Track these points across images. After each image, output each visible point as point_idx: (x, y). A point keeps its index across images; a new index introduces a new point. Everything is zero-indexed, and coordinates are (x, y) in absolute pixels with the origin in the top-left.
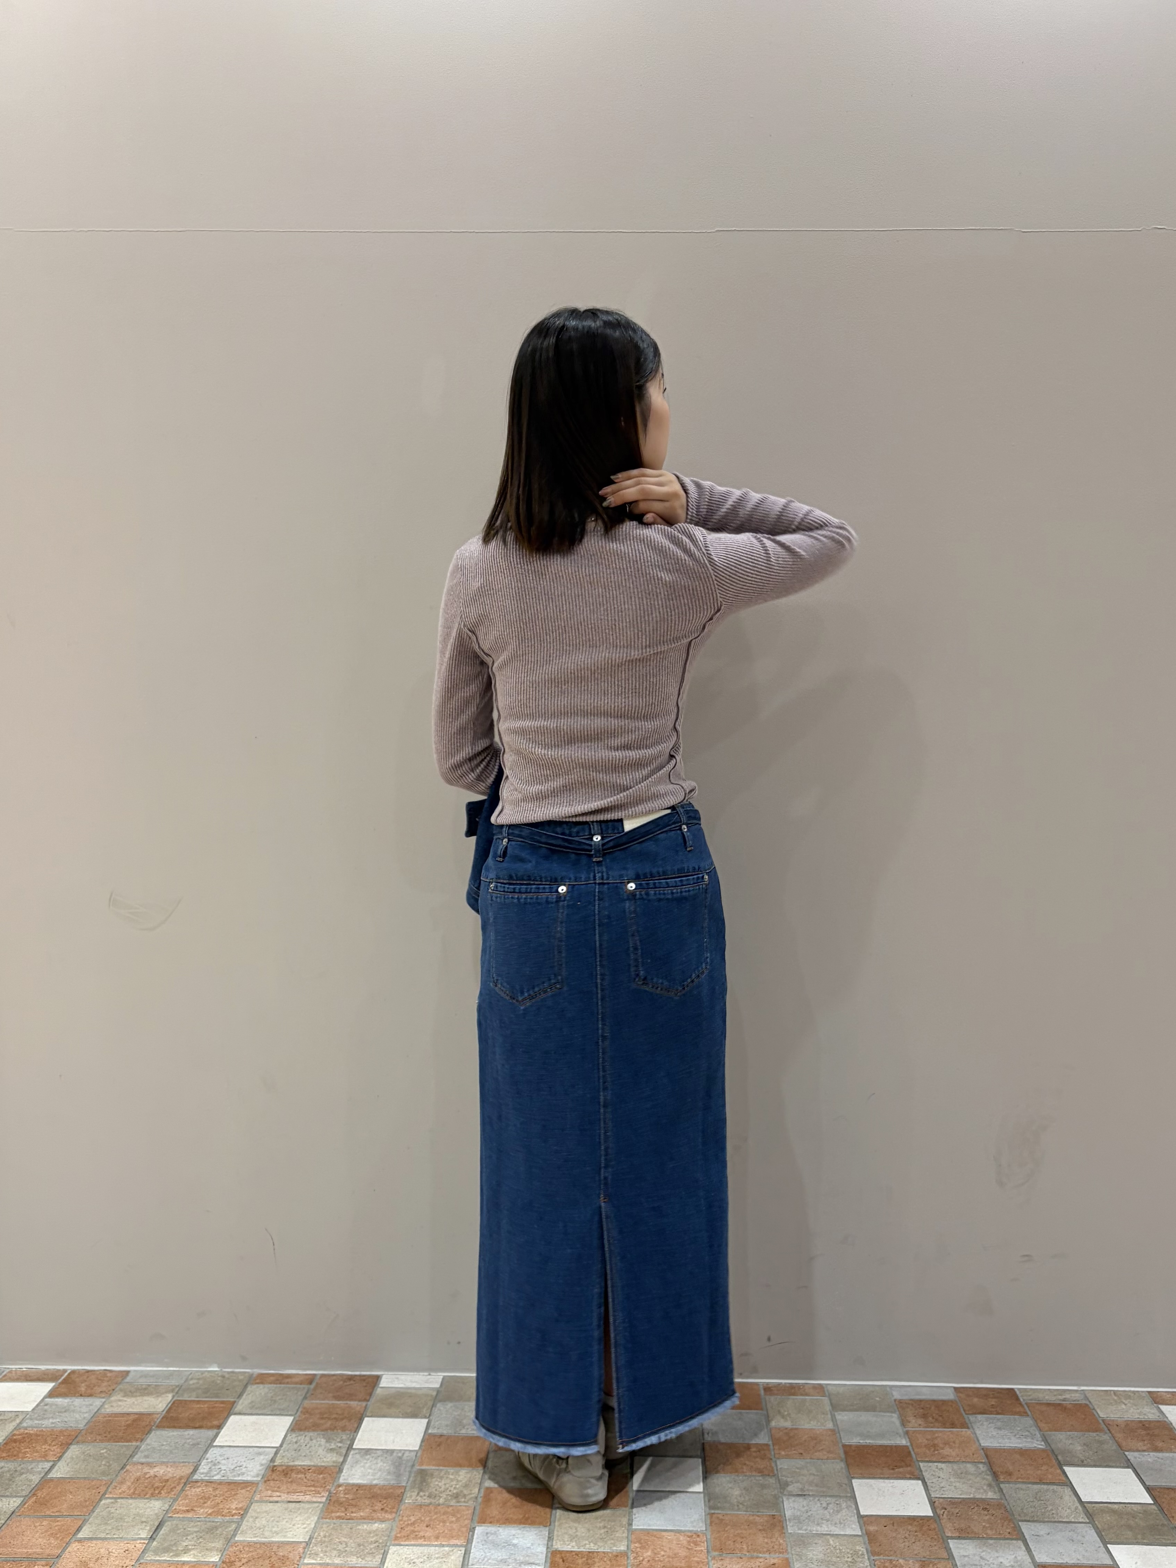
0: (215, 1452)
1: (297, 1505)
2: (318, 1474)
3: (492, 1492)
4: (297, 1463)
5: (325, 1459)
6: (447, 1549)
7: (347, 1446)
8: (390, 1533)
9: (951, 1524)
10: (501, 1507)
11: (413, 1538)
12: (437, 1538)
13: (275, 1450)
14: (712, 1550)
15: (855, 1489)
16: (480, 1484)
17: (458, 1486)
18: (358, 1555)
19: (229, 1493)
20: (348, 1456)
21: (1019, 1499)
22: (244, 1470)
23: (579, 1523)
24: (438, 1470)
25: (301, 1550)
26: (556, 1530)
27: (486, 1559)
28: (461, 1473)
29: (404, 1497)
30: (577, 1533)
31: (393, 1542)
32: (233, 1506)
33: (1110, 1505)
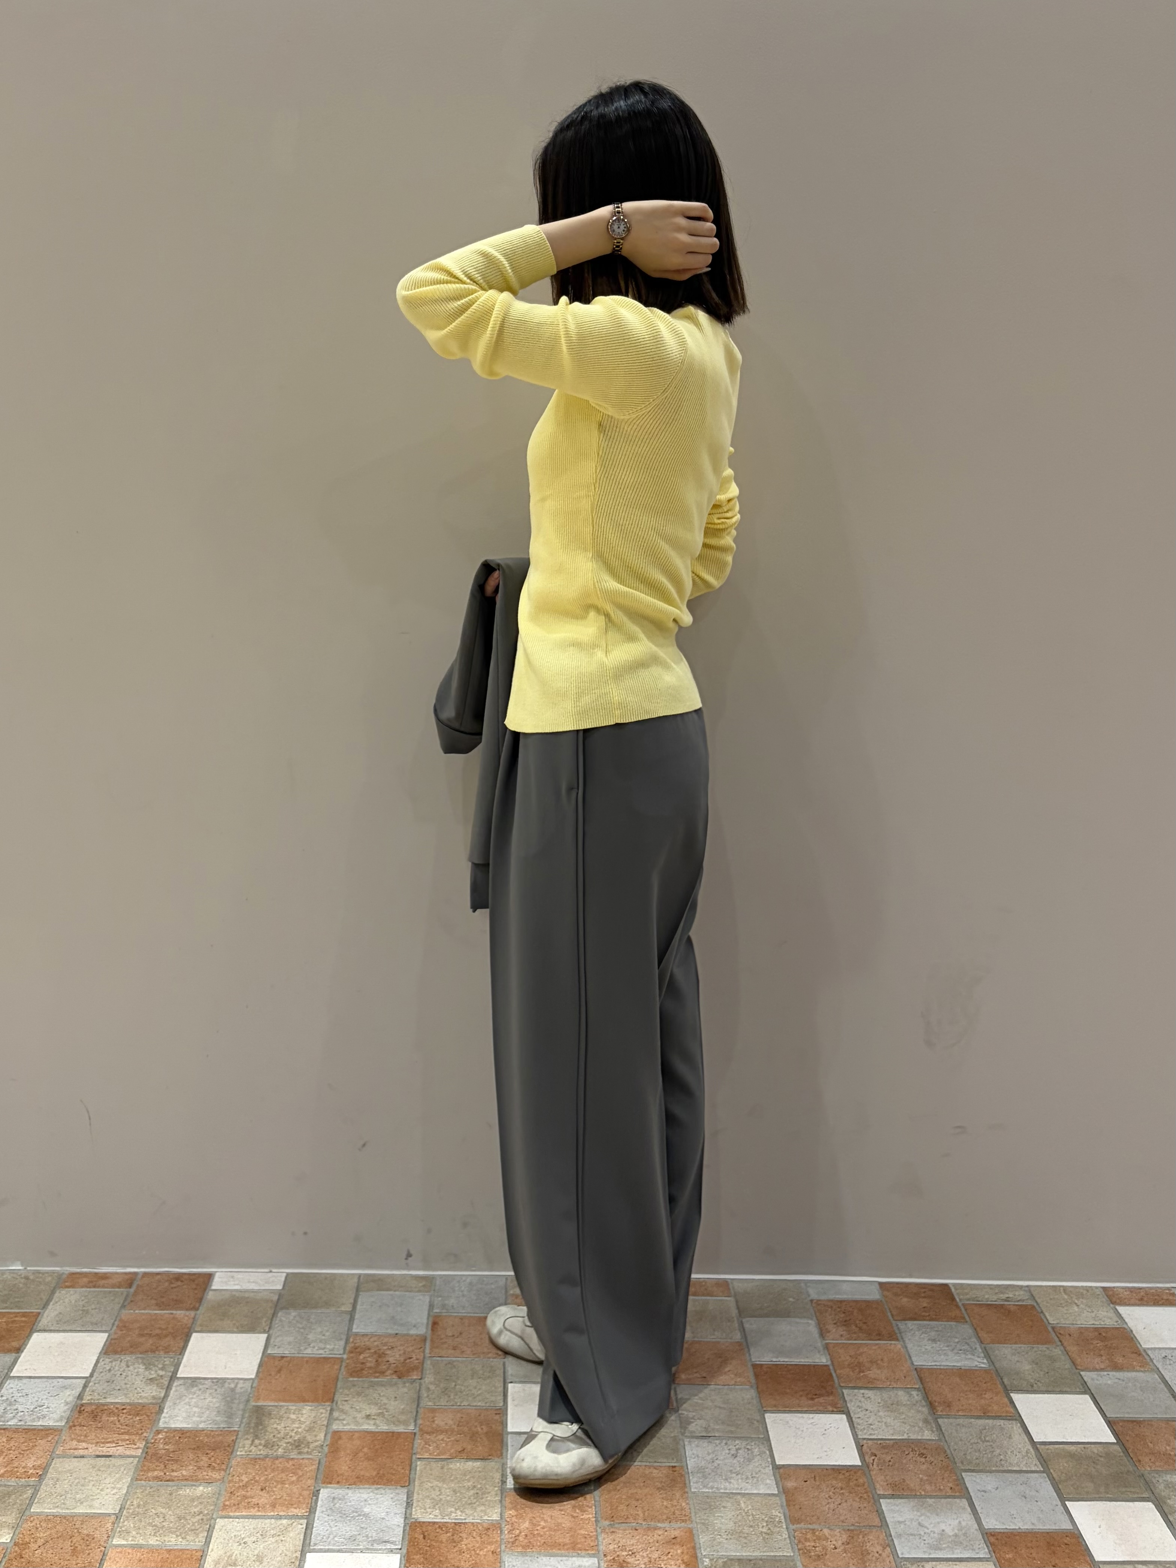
0: (11, 1385)
1: (107, 1461)
2: (134, 1415)
3: (340, 1438)
4: (108, 1400)
5: (143, 1394)
6: (285, 1522)
7: (170, 1374)
8: (218, 1499)
9: (883, 1477)
10: (352, 1460)
11: (245, 1507)
12: (273, 1506)
13: (83, 1381)
14: (602, 1518)
15: (769, 1427)
16: (327, 1426)
17: (300, 1430)
18: (178, 1533)
19: (26, 1444)
20: (171, 1389)
21: (961, 1440)
22: (45, 1411)
23: (444, 1481)
24: (276, 1406)
25: (109, 1526)
26: (416, 1490)
27: (331, 1536)
28: (304, 1412)
29: (236, 1447)
30: (441, 1497)
31: (220, 1512)
32: (30, 1465)
33: (1066, 1447)
